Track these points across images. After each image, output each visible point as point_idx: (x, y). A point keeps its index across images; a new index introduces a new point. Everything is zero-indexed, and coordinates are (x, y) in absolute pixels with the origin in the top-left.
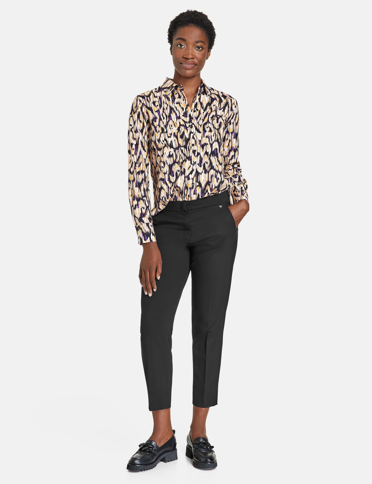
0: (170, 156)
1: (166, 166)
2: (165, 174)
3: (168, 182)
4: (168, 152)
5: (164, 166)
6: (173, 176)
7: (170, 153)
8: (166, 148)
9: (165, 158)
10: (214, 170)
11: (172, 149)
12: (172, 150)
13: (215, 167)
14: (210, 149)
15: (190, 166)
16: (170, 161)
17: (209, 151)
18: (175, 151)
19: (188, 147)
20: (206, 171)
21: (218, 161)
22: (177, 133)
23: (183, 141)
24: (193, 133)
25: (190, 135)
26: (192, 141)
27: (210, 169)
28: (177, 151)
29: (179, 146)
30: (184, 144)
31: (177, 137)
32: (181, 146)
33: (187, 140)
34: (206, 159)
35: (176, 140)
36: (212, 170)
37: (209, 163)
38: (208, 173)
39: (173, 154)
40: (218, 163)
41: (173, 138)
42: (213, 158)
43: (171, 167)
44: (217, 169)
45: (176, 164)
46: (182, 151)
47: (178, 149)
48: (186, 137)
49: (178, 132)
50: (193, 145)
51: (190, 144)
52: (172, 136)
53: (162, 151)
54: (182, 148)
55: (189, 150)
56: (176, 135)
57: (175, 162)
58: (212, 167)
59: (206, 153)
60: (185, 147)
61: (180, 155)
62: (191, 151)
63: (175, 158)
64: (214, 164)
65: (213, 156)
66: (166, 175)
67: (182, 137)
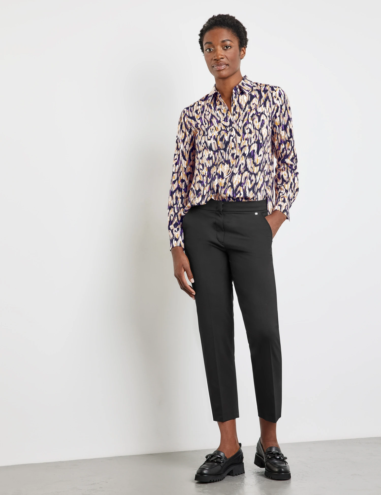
0: (209, 158)
1: (205, 168)
2: (203, 176)
4: (208, 154)
5: (203, 168)
7: (209, 156)
8: (205, 150)
9: (204, 161)
10: (249, 172)
11: (211, 151)
12: (212, 153)
16: (209, 164)
18: (214, 154)
19: (227, 150)
22: (217, 136)
23: (222, 143)
24: (233, 136)
25: (230, 138)
26: (232, 145)
27: (245, 171)
28: (217, 153)
29: (219, 149)
30: (223, 147)
31: (216, 140)
32: (220, 149)
33: (227, 143)
35: (216, 143)
36: (246, 172)
38: (242, 174)
39: (212, 157)
41: (212, 141)
43: (209, 169)
44: (252, 171)
45: (215, 167)
47: (218, 152)
48: (225, 140)
49: (219, 135)
50: (233, 149)
51: (229, 147)
52: (212, 139)
53: (201, 153)
54: (222, 151)
55: (228, 154)
56: (216, 138)
57: (213, 165)
58: (246, 169)
60: (225, 150)
61: (219, 158)
62: (230, 154)
63: (214, 161)
64: (249, 166)
66: (205, 178)
67: (221, 140)
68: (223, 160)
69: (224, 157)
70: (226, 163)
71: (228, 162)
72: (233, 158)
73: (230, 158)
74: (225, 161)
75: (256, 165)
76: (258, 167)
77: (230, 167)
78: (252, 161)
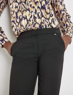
0: (16, 7)
1: (15, 13)
2: (14, 18)
3: (16, 22)
4: (15, 5)
5: (14, 13)
6: (18, 19)
7: (16, 6)
8: (13, 3)
9: (14, 9)
10: (44, 17)
11: (17, 3)
12: (17, 4)
13: (44, 16)
14: (40, 5)
15: (30, 14)
16: (16, 10)
17: (40, 6)
18: (19, 4)
19: (27, 3)
20: (39, 18)
21: (46, 12)
27: (42, 17)
28: (20, 4)
32: (22, 2)
34: (38, 11)
36: (43, 18)
37: (41, 13)
38: (41, 18)
39: (17, 6)
40: (46, 14)
42: (42, 11)
43: (17, 13)
44: (46, 17)
45: (20, 12)
46: (23, 5)
47: (21, 4)
50: (30, 2)
51: (28, 1)
53: (12, 5)
54: (23, 3)
55: (28, 5)
57: (19, 11)
58: (43, 16)
59: (38, 7)
60: (25, 2)
62: (29, 5)
63: (19, 9)
64: (44, 14)
65: (42, 9)
66: (15, 19)
68: (25, 9)
69: (26, 7)
70: (27, 11)
71: (29, 10)
72: (31, 7)
73: (29, 7)
74: (26, 9)
75: (48, 14)
76: (49, 15)
77: (30, 12)
78: (45, 11)
